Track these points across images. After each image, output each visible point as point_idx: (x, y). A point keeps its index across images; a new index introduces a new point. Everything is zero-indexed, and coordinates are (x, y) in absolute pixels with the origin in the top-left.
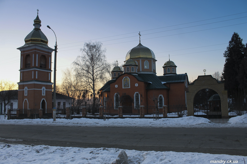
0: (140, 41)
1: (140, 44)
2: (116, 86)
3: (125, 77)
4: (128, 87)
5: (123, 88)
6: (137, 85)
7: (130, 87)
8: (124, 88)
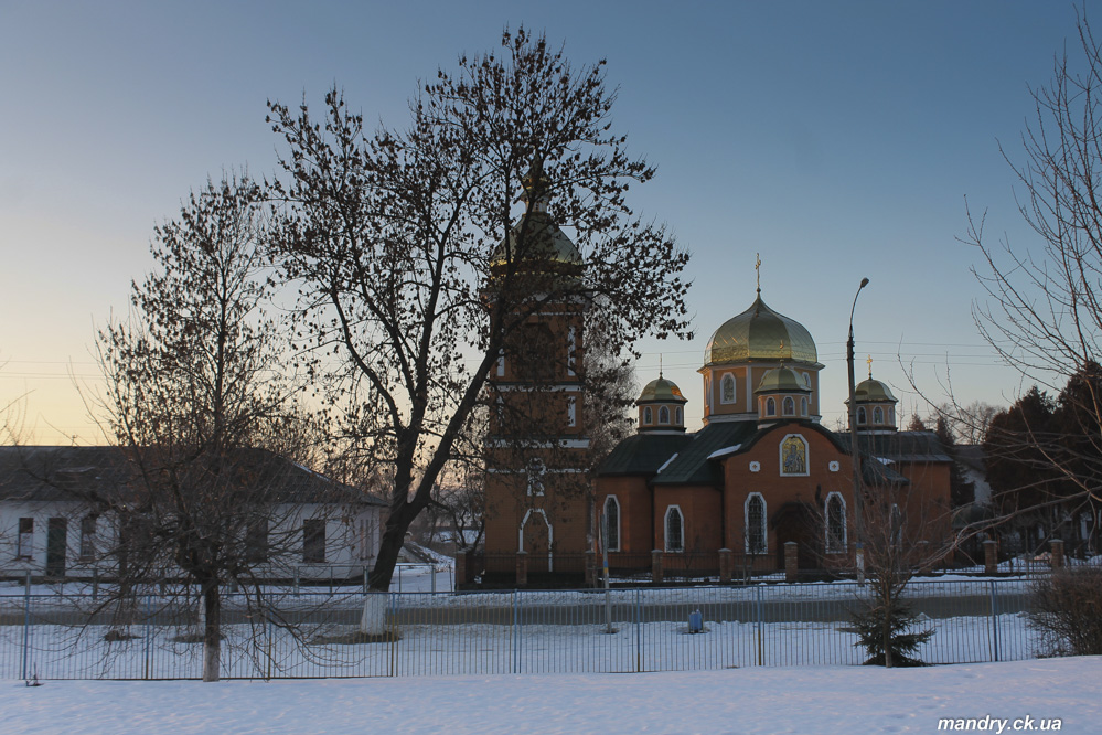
0: (759, 291)
1: (759, 305)
2: (755, 467)
3: (791, 435)
4: (798, 472)
5: (782, 474)
6: (834, 466)
7: (808, 474)
8: (786, 475)
